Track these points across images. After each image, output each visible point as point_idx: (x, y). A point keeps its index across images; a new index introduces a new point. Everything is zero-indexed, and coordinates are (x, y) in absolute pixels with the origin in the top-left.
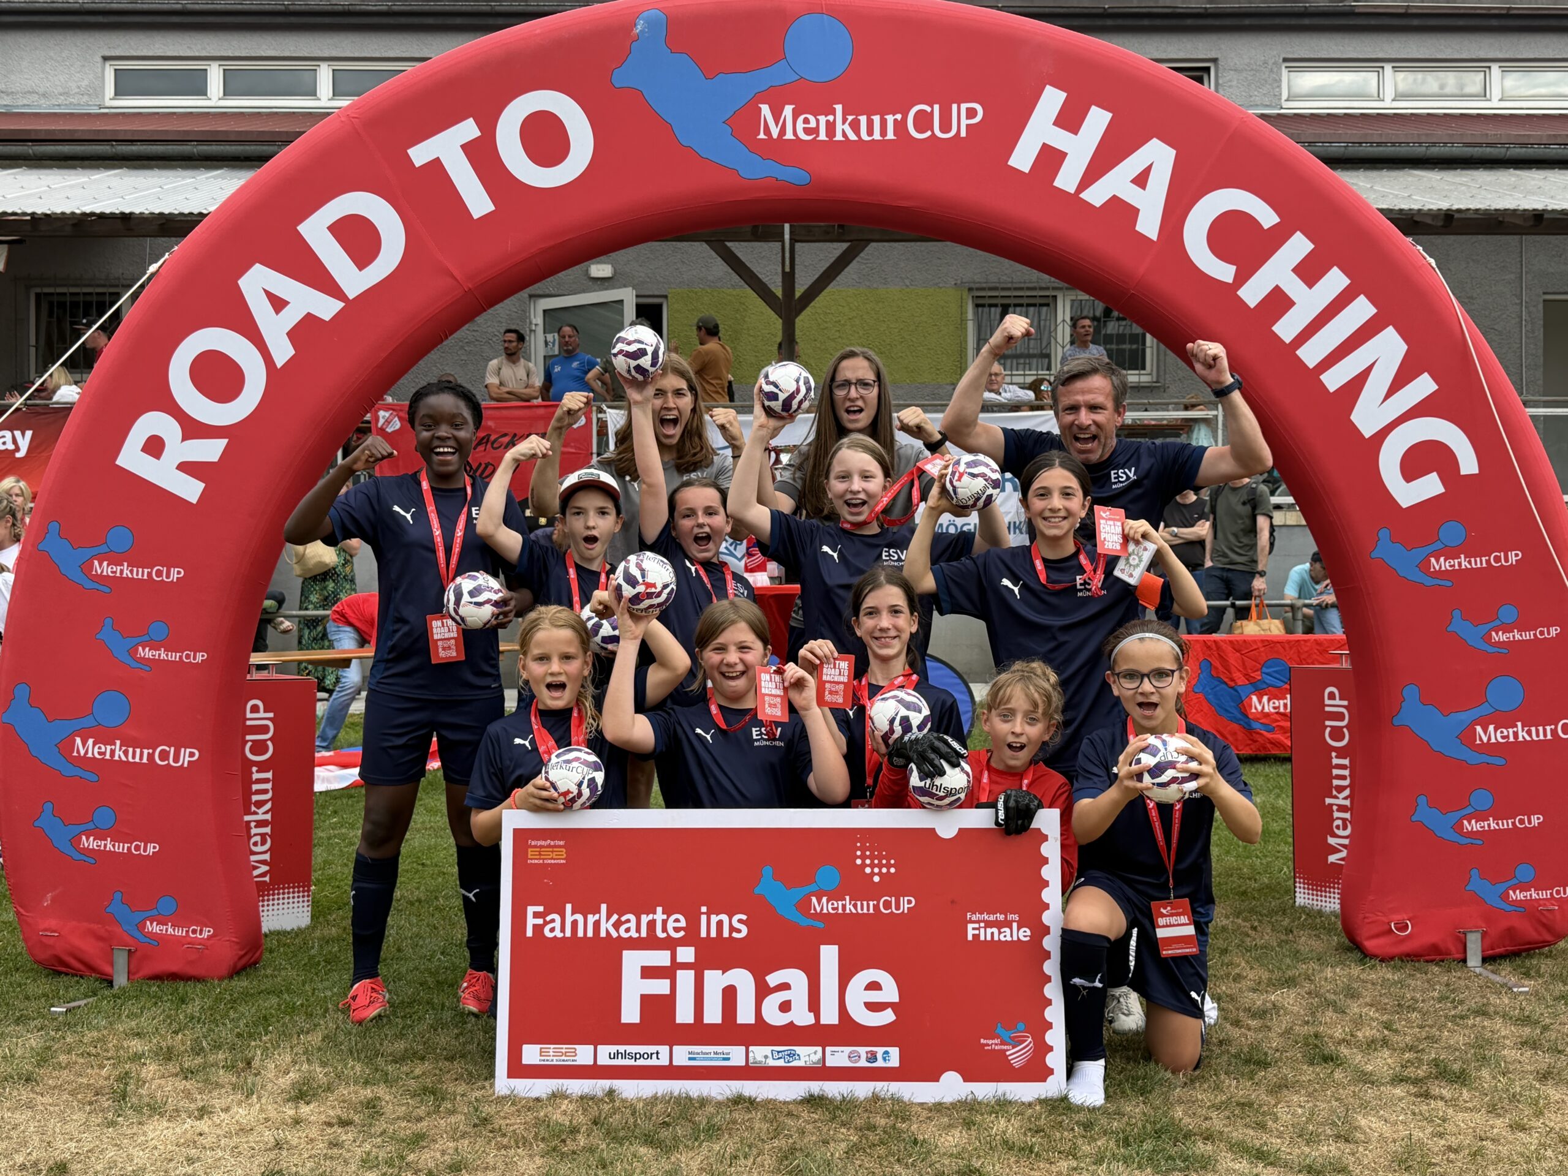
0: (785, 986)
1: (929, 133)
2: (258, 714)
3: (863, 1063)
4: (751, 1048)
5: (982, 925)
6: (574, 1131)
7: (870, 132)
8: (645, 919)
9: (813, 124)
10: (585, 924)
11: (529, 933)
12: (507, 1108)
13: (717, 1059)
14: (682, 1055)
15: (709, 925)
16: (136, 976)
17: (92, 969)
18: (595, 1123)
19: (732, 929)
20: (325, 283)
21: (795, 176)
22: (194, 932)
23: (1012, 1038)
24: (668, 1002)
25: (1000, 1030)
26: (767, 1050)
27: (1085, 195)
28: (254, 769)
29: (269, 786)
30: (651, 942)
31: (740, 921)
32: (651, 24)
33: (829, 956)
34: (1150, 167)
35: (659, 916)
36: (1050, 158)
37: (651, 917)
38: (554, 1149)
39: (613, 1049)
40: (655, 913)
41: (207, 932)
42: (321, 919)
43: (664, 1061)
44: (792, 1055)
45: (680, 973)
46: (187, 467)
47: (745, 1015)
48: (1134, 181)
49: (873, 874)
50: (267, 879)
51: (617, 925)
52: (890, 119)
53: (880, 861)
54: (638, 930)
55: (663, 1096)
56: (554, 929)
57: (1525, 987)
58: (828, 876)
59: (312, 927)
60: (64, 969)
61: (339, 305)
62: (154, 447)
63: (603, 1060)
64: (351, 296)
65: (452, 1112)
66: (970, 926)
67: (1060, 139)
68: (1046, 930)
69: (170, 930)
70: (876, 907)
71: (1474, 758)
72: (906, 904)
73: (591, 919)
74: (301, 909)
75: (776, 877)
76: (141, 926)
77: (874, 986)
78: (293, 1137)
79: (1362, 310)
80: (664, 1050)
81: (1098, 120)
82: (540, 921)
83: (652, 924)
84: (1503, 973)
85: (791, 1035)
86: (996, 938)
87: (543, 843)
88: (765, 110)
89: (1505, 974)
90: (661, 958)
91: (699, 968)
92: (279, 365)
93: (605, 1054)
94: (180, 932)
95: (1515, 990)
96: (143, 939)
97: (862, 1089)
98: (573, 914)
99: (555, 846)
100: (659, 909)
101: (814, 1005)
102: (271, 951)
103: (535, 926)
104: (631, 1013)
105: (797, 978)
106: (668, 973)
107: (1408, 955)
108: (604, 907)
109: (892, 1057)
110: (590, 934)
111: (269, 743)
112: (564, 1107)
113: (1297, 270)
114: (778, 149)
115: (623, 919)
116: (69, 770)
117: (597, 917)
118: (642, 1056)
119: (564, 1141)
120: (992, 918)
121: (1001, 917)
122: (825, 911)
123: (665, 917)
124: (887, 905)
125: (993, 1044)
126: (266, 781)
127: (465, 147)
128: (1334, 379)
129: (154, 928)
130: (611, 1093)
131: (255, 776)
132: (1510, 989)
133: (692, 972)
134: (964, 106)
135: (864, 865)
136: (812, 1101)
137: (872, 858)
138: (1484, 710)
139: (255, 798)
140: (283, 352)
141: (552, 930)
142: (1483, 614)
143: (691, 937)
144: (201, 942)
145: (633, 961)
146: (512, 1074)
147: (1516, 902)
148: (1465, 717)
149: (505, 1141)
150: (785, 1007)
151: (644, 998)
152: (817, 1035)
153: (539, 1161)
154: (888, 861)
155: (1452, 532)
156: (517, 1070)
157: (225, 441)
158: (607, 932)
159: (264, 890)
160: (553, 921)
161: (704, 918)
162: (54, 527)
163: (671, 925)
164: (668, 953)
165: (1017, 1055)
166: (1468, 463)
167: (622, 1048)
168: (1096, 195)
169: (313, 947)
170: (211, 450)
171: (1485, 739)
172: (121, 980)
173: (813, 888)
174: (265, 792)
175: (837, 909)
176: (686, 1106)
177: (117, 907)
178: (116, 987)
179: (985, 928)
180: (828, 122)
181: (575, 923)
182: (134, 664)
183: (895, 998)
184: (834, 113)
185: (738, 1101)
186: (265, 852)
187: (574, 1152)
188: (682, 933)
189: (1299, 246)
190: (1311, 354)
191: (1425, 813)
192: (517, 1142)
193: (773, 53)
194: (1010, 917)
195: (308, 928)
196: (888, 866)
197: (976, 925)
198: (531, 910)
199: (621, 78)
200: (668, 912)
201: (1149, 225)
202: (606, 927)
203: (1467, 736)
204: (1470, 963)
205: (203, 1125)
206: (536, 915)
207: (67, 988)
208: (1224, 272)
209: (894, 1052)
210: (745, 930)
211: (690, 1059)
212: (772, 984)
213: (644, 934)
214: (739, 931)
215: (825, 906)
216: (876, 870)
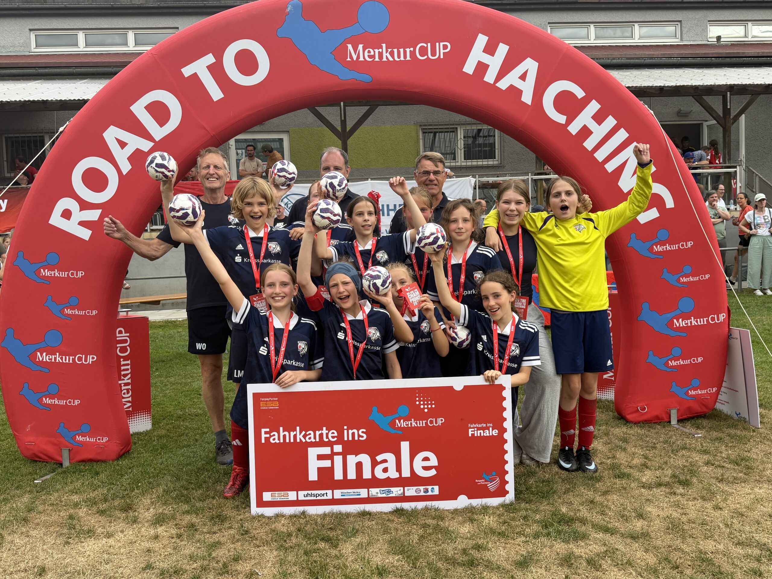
0: (385, 461)
1: (426, 57)
2: (122, 335)
3: (422, 493)
4: (370, 489)
5: (476, 429)
6: (290, 535)
7: (399, 57)
8: (318, 433)
9: (372, 53)
10: (290, 437)
11: (263, 441)
12: (256, 524)
13: (355, 495)
14: (338, 494)
15: (348, 434)
16: (73, 461)
17: (52, 459)
18: (299, 530)
19: (359, 436)
20: (144, 134)
21: (365, 78)
22: (99, 439)
23: (490, 479)
24: (331, 470)
25: (484, 476)
26: (377, 490)
27: (498, 85)
28: (122, 360)
29: (129, 367)
30: (321, 444)
31: (363, 432)
32: (295, 7)
33: (405, 446)
34: (527, 71)
35: (325, 431)
36: (482, 68)
37: (320, 432)
38: (282, 546)
39: (306, 492)
40: (322, 430)
41: (105, 439)
42: (157, 426)
43: (330, 497)
44: (389, 492)
45: (336, 457)
46: (82, 224)
47: (367, 474)
48: (520, 78)
49: (424, 408)
50: (131, 409)
51: (304, 437)
52: (408, 50)
53: (428, 402)
54: (315, 438)
55: (329, 513)
56: (275, 439)
57: (700, 434)
58: (404, 410)
59: (153, 430)
60: (38, 459)
61: (152, 144)
62: (67, 214)
63: (301, 498)
64: (157, 139)
65: (230, 528)
66: (470, 430)
67: (486, 59)
68: (505, 430)
69: (88, 439)
70: (426, 423)
71: (673, 334)
72: (440, 421)
73: (292, 434)
74: (147, 422)
75: (379, 411)
76: (74, 438)
77: (426, 459)
78: (156, 546)
79: (622, 135)
80: (329, 492)
81: (503, 49)
82: (268, 436)
83: (321, 435)
84: (688, 427)
85: (389, 483)
86: (482, 435)
87: (268, 399)
88: (350, 47)
89: (689, 429)
90: (326, 451)
91: (344, 454)
92: (124, 174)
93: (302, 495)
94: (93, 440)
95: (696, 436)
96: (75, 444)
97: (421, 505)
98: (283, 432)
99: (273, 401)
100: (324, 428)
101: (399, 468)
102: (135, 443)
103: (265, 438)
104: (313, 476)
105: (390, 457)
106: (330, 457)
107: (646, 421)
108: (298, 428)
109: (436, 490)
110: (292, 441)
111: (128, 347)
112: (282, 522)
113: (593, 117)
114: (356, 65)
115: (308, 433)
116: (34, 367)
117: (295, 433)
118: (319, 495)
119: (285, 541)
120: (480, 426)
121: (485, 425)
122: (402, 426)
123: (327, 432)
124: (431, 422)
125: (481, 482)
126: (127, 365)
127: (208, 67)
128: (610, 167)
129: (80, 438)
130: (304, 513)
131: (122, 363)
132: (694, 435)
133: (341, 457)
134: (442, 44)
135: (420, 404)
136: (399, 512)
137: (424, 401)
138: (677, 312)
139: (123, 373)
140: (126, 167)
141: (274, 439)
142: (676, 270)
143: (340, 440)
144: (103, 444)
145: (313, 453)
146: (258, 506)
147: (692, 396)
148: (669, 315)
149: (258, 543)
150: (385, 470)
151: (319, 469)
152: (401, 482)
153: (275, 553)
154: (431, 402)
155: (663, 234)
156: (261, 503)
157: (100, 211)
158: (300, 439)
159: (129, 414)
160: (274, 435)
161: (346, 431)
162: (21, 254)
163: (330, 435)
164: (329, 448)
165: (492, 486)
166: (670, 203)
167: (310, 492)
168: (503, 85)
169: (154, 441)
170: (94, 215)
171: (678, 325)
172: (66, 463)
173: (396, 416)
174: (127, 370)
175: (408, 425)
176: (341, 517)
177: (62, 430)
178: (64, 467)
179: (477, 430)
180: (379, 52)
181: (284, 436)
182: (63, 317)
183: (436, 464)
184: (382, 48)
185: (364, 514)
186: (129, 397)
187: (291, 547)
188: (336, 439)
189: (594, 106)
190: (600, 156)
191: (652, 359)
192: (263, 543)
193: (353, 20)
194: (488, 425)
195: (150, 430)
196: (431, 404)
197: (473, 430)
198: (263, 430)
199: (281, 33)
200: (329, 429)
201: (527, 98)
202: (300, 437)
203: (670, 324)
204: (672, 423)
205: (111, 541)
206: (266, 433)
207: (40, 469)
208: (561, 119)
209: (436, 488)
210: (365, 436)
211: (342, 495)
212: (379, 461)
213: (318, 440)
214: (363, 437)
215: (403, 424)
216: (426, 406)
